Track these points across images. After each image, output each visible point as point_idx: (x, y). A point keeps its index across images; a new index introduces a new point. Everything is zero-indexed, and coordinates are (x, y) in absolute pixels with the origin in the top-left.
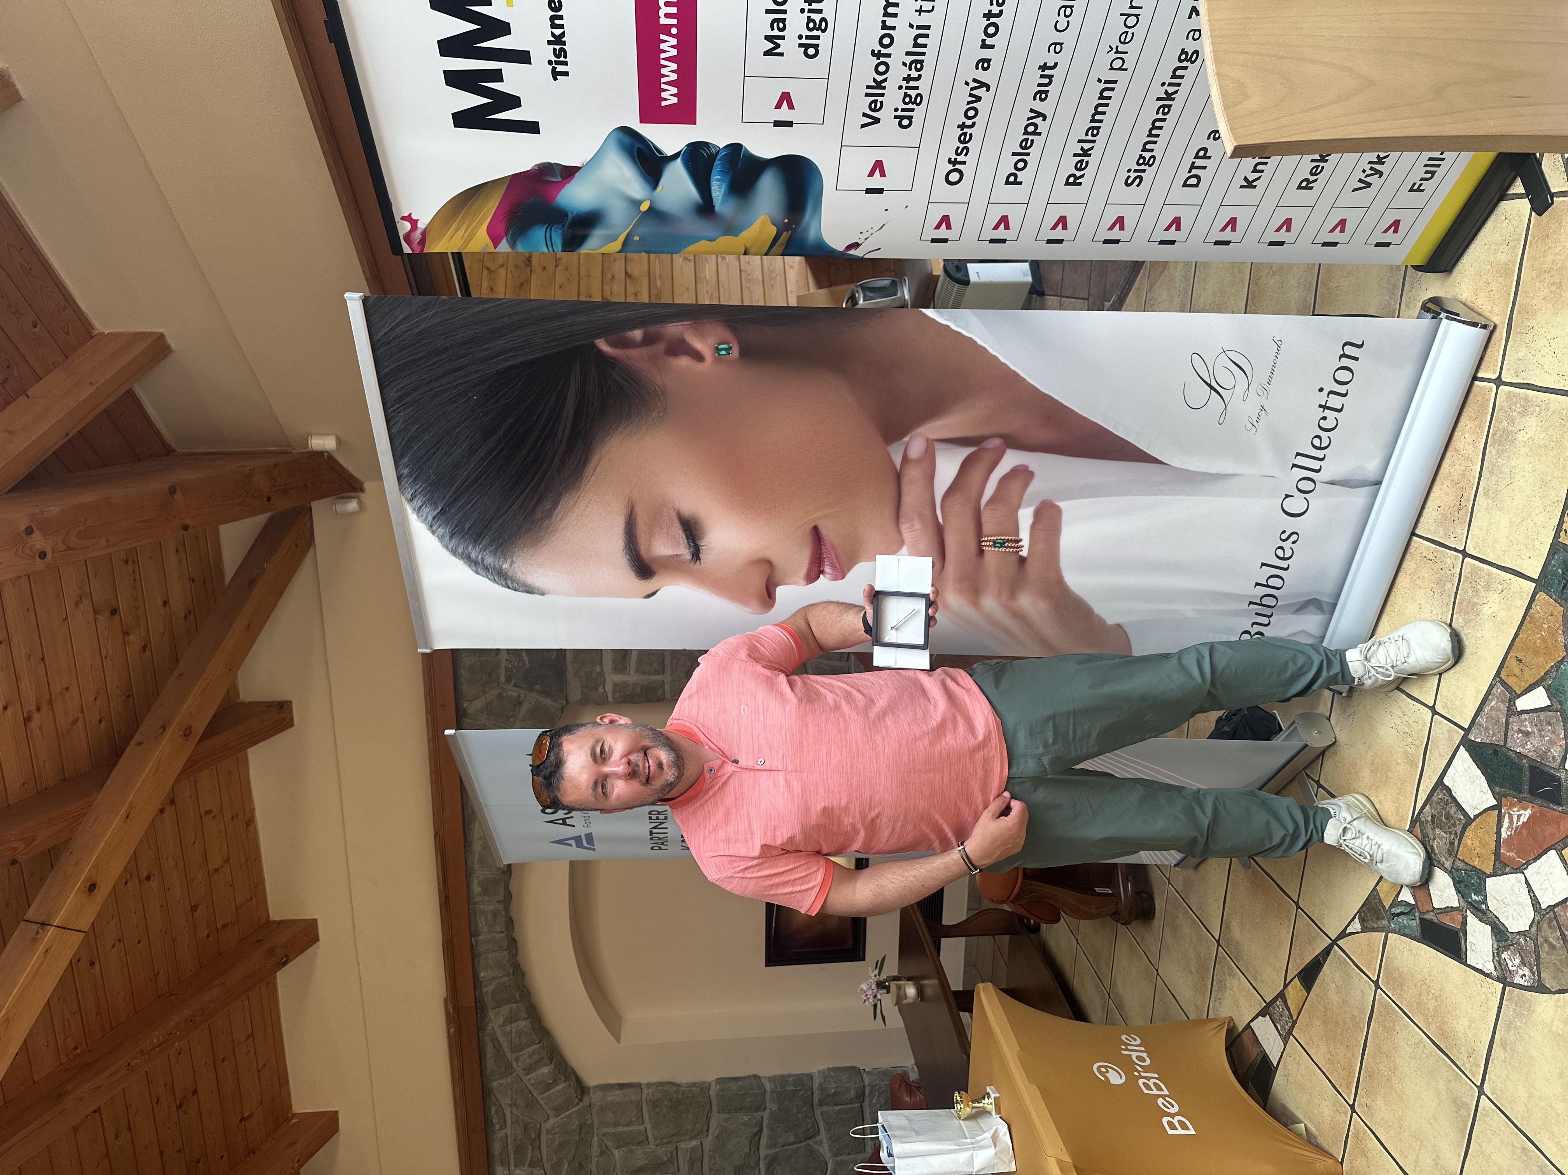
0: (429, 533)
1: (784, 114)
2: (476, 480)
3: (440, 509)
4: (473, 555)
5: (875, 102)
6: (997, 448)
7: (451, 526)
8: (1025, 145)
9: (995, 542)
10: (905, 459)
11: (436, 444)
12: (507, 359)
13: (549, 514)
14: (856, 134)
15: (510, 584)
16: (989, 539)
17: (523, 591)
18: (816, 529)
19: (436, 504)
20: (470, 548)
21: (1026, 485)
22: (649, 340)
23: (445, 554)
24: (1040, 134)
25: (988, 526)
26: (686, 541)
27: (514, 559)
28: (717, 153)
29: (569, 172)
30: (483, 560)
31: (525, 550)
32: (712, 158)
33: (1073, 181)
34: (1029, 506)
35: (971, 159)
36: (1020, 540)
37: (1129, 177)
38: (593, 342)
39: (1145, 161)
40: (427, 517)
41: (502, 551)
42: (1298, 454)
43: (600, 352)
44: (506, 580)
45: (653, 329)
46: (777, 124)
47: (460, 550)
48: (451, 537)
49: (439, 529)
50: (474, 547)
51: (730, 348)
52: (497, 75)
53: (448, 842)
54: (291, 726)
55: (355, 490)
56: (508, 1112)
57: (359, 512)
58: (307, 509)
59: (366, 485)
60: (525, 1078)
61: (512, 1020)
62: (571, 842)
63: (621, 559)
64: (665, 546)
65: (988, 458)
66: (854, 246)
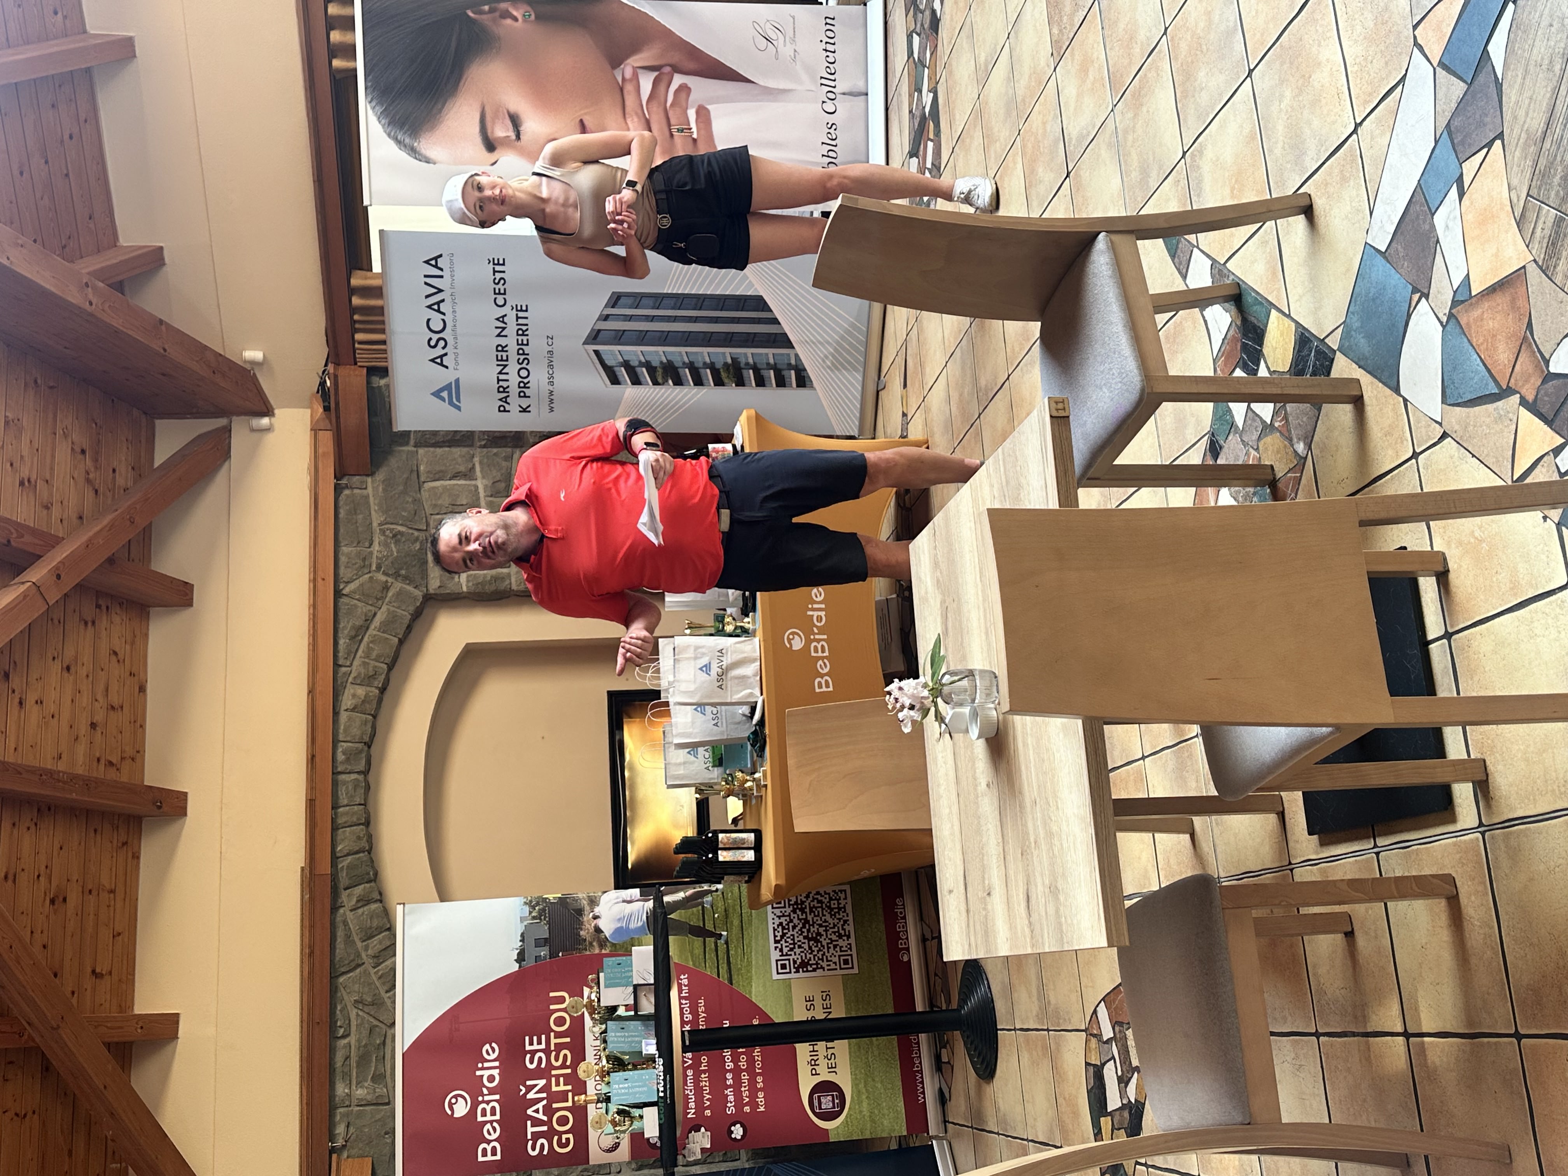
2: (404, 90)
3: (385, 107)
4: (399, 137)
6: (669, 73)
7: (389, 119)
10: (624, 79)
11: (386, 69)
13: (440, 111)
15: (418, 157)
17: (422, 161)
18: (581, 121)
19: (383, 105)
20: (398, 133)
21: (688, 95)
22: (491, 11)
25: (673, 120)
26: (512, 129)
27: (421, 140)
30: (404, 141)
31: (427, 133)
34: (692, 107)
38: (466, 12)
40: (378, 112)
41: (415, 135)
42: (822, 78)
43: (468, 16)
44: (416, 154)
45: (493, 5)
47: (393, 134)
48: (389, 126)
49: (383, 120)
50: (400, 132)
51: (531, 15)
53: (319, 703)
54: (189, 603)
55: (268, 412)
56: (353, 1013)
57: (269, 429)
58: (227, 430)
59: (276, 411)
60: (373, 971)
61: (364, 901)
62: (445, 394)
63: (478, 140)
64: (501, 130)
65: (664, 80)
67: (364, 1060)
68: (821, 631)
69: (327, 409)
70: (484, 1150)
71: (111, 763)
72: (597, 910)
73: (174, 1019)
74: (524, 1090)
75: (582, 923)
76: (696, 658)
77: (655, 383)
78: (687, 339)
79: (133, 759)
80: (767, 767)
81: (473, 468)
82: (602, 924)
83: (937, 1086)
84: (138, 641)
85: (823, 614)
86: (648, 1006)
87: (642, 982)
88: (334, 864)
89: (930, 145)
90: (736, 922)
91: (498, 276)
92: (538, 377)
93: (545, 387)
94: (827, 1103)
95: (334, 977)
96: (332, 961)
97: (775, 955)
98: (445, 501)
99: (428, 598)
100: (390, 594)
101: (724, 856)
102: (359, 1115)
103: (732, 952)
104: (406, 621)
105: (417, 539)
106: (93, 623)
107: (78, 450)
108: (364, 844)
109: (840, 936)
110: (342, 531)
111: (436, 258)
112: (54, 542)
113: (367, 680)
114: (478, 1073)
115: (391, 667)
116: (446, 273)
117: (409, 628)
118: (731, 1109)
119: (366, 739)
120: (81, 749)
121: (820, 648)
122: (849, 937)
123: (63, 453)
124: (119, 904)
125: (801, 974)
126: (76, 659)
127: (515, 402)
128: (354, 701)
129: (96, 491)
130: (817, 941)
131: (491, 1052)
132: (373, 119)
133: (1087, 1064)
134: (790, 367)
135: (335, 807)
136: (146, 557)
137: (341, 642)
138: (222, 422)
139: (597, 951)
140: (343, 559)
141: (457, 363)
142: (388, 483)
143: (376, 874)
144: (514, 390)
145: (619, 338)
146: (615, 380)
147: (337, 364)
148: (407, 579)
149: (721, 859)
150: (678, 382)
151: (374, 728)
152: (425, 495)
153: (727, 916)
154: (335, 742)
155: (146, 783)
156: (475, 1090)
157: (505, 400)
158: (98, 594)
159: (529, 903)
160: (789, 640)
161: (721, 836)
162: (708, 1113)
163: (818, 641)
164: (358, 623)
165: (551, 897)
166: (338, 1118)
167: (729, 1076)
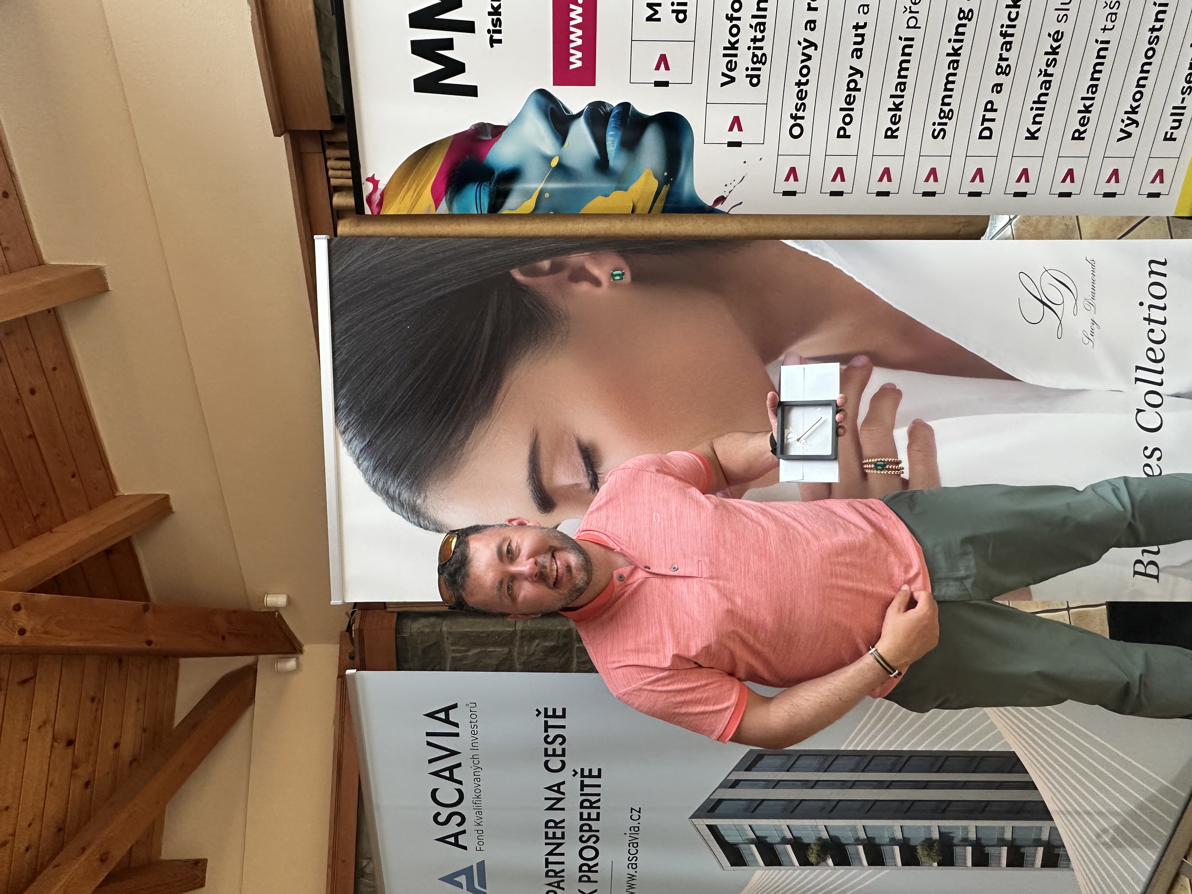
0: (355, 466)
1: (662, 75)
2: (401, 410)
3: (368, 440)
4: (391, 490)
5: (731, 61)
6: (864, 366)
7: (374, 459)
8: (850, 101)
9: (875, 464)
11: (371, 375)
12: (438, 290)
13: (462, 444)
14: (719, 94)
15: (421, 522)
16: (870, 461)
17: (433, 530)
19: (364, 435)
20: (389, 482)
21: (896, 404)
22: (555, 269)
23: (367, 489)
24: (859, 90)
25: (867, 449)
26: (585, 469)
27: (428, 493)
28: (612, 111)
29: (498, 131)
30: (399, 495)
31: (438, 482)
32: (608, 115)
33: (891, 134)
34: (902, 425)
35: (807, 114)
36: (898, 463)
37: (934, 130)
38: (509, 272)
39: (946, 115)
40: (355, 449)
41: (418, 484)
42: (1138, 368)
43: (514, 280)
44: (418, 517)
45: (559, 259)
46: (658, 84)
47: (380, 485)
48: (374, 471)
49: (364, 463)
50: (393, 481)
51: (623, 274)
52: (449, 44)
54: (201, 883)
55: (295, 651)
57: (296, 668)
58: (253, 669)
59: (305, 648)
62: (461, 879)
63: (525, 491)
64: (566, 475)
65: (857, 376)
66: (721, 199)
77: (804, 862)
92: (612, 858)
111: (446, 710)
127: (572, 887)
138: (248, 660)
141: (481, 842)
144: (572, 874)
145: (752, 809)
146: (737, 861)
150: (844, 862)
157: (557, 885)
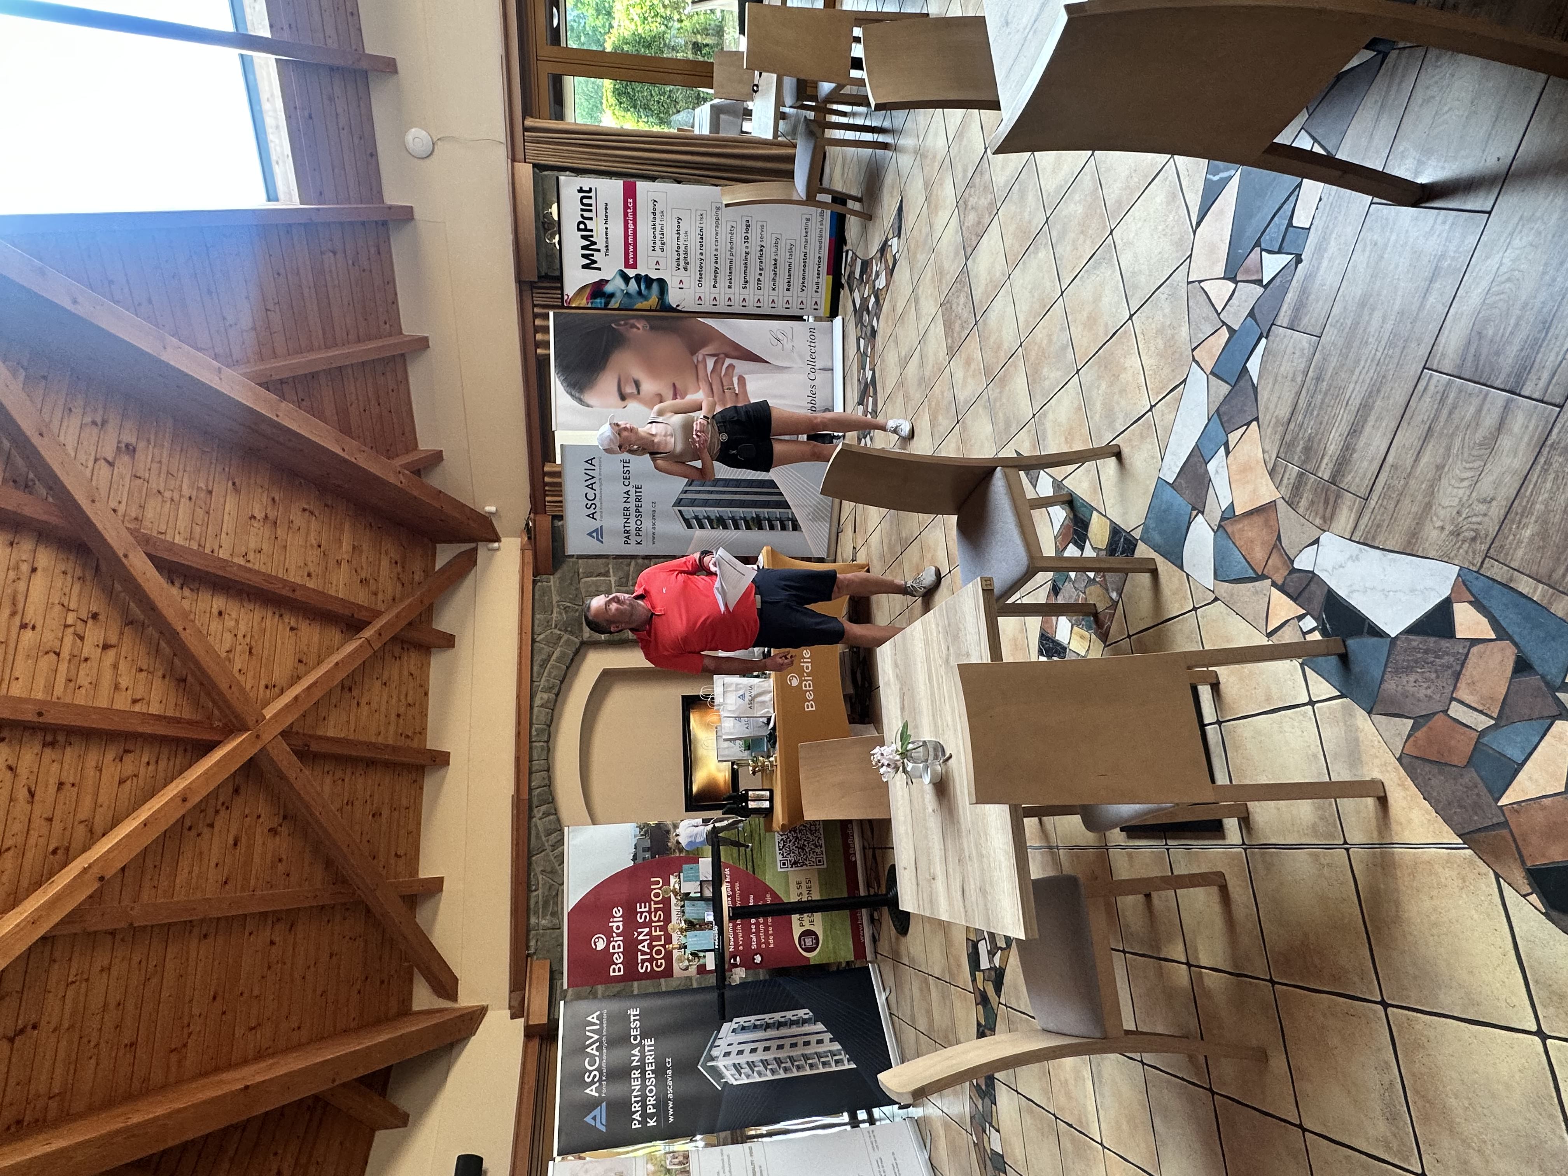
1: (657, 267)
2: (576, 367)
4: (573, 393)
5: (678, 264)
6: (723, 358)
7: (568, 384)
8: (716, 277)
10: (698, 361)
12: (588, 329)
13: (596, 379)
14: (675, 273)
15: (583, 403)
17: (586, 406)
18: (674, 384)
19: (564, 376)
21: (734, 370)
22: (626, 324)
24: (718, 273)
25: (725, 383)
26: (635, 388)
27: (585, 394)
29: (607, 281)
30: (575, 395)
31: (588, 391)
32: (641, 278)
33: (730, 287)
34: (736, 377)
35: (703, 280)
37: (743, 286)
38: (611, 325)
39: (746, 282)
40: (562, 379)
41: (581, 393)
42: (808, 361)
43: (613, 329)
44: (581, 402)
45: (627, 321)
47: (569, 392)
48: (567, 387)
49: (564, 383)
50: (573, 390)
51: (647, 326)
53: (522, 702)
54: (453, 647)
55: (498, 540)
56: (540, 877)
57: (498, 549)
58: (475, 550)
59: (502, 539)
60: (551, 854)
61: (546, 814)
62: (594, 534)
63: (616, 394)
64: (629, 389)
65: (720, 361)
66: (678, 306)
67: (546, 904)
68: (809, 675)
69: (529, 538)
70: (614, 969)
71: (407, 736)
72: (678, 831)
73: (441, 880)
74: (636, 934)
75: (669, 839)
76: (736, 691)
77: (712, 528)
78: (731, 504)
79: (420, 733)
80: (777, 754)
81: (608, 571)
82: (680, 839)
83: (871, 932)
84: (424, 667)
85: (809, 665)
86: (708, 893)
87: (705, 879)
88: (530, 794)
89: (871, 399)
90: (757, 838)
91: (626, 469)
92: (647, 525)
93: (651, 530)
94: (809, 942)
95: (529, 857)
96: (529, 850)
97: (779, 857)
98: (593, 589)
99: (583, 643)
100: (562, 641)
101: (751, 805)
102: (543, 935)
103: (755, 856)
104: (571, 657)
105: (577, 610)
106: (400, 658)
107: (393, 561)
108: (547, 782)
109: (816, 847)
110: (536, 606)
111: (591, 460)
112: (377, 614)
113: (549, 690)
114: (611, 924)
115: (562, 682)
116: (597, 468)
117: (572, 660)
118: (754, 946)
119: (548, 723)
120: (392, 728)
121: (808, 684)
122: (821, 847)
123: (385, 563)
124: (411, 815)
125: (794, 868)
126: (389, 679)
127: (633, 540)
128: (543, 701)
129: (403, 584)
130: (803, 849)
131: (618, 912)
132: (559, 383)
133: (968, 939)
134: (789, 519)
135: (531, 761)
136: (430, 619)
137: (535, 668)
138: (473, 545)
139: (678, 855)
140: (537, 622)
141: (601, 517)
142: (562, 579)
143: (553, 799)
144: (633, 532)
145: (693, 503)
146: (690, 527)
147: (536, 513)
148: (572, 633)
149: (750, 806)
150: (725, 527)
151: (552, 717)
152: (581, 585)
153: (752, 835)
154: (531, 724)
155: (428, 747)
156: (609, 934)
157: (627, 537)
158: (403, 642)
159: (639, 827)
160: (790, 681)
161: (750, 793)
162: (741, 948)
163: (807, 681)
164: (544, 657)
165: (651, 823)
166: (531, 936)
167: (753, 927)
